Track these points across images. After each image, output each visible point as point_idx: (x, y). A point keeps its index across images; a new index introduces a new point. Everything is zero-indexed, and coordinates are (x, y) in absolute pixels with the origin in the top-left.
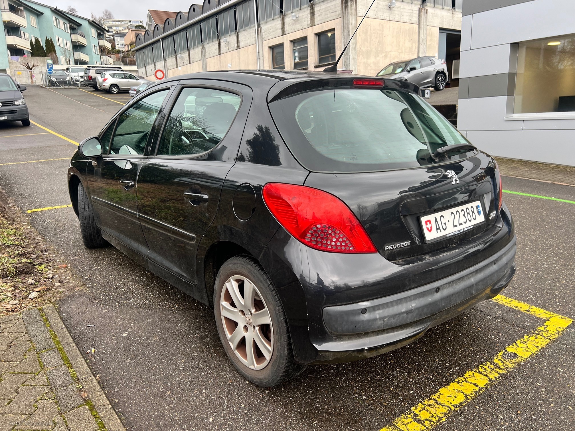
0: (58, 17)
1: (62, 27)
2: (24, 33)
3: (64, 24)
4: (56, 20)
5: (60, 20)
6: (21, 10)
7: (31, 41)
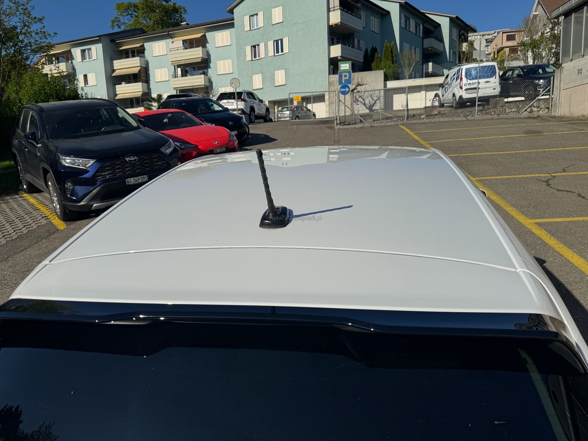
0: (409, 15)
1: (412, 29)
2: (359, 41)
3: (416, 26)
4: (406, 20)
5: (411, 20)
6: (358, 8)
7: (366, 51)
